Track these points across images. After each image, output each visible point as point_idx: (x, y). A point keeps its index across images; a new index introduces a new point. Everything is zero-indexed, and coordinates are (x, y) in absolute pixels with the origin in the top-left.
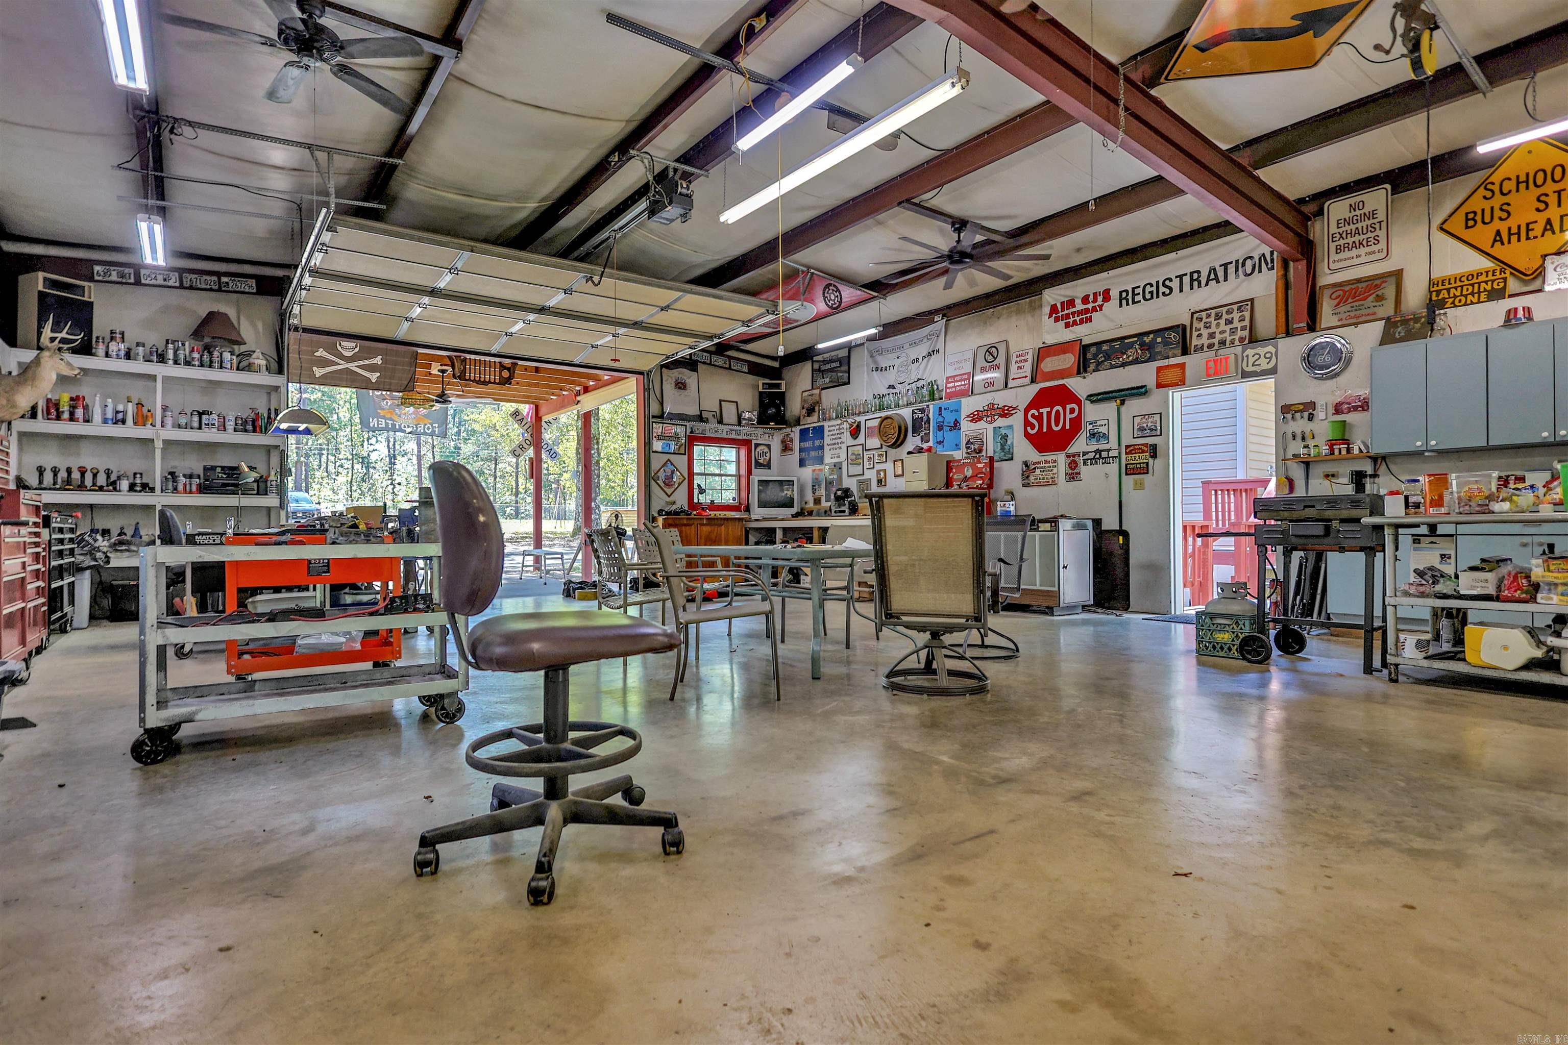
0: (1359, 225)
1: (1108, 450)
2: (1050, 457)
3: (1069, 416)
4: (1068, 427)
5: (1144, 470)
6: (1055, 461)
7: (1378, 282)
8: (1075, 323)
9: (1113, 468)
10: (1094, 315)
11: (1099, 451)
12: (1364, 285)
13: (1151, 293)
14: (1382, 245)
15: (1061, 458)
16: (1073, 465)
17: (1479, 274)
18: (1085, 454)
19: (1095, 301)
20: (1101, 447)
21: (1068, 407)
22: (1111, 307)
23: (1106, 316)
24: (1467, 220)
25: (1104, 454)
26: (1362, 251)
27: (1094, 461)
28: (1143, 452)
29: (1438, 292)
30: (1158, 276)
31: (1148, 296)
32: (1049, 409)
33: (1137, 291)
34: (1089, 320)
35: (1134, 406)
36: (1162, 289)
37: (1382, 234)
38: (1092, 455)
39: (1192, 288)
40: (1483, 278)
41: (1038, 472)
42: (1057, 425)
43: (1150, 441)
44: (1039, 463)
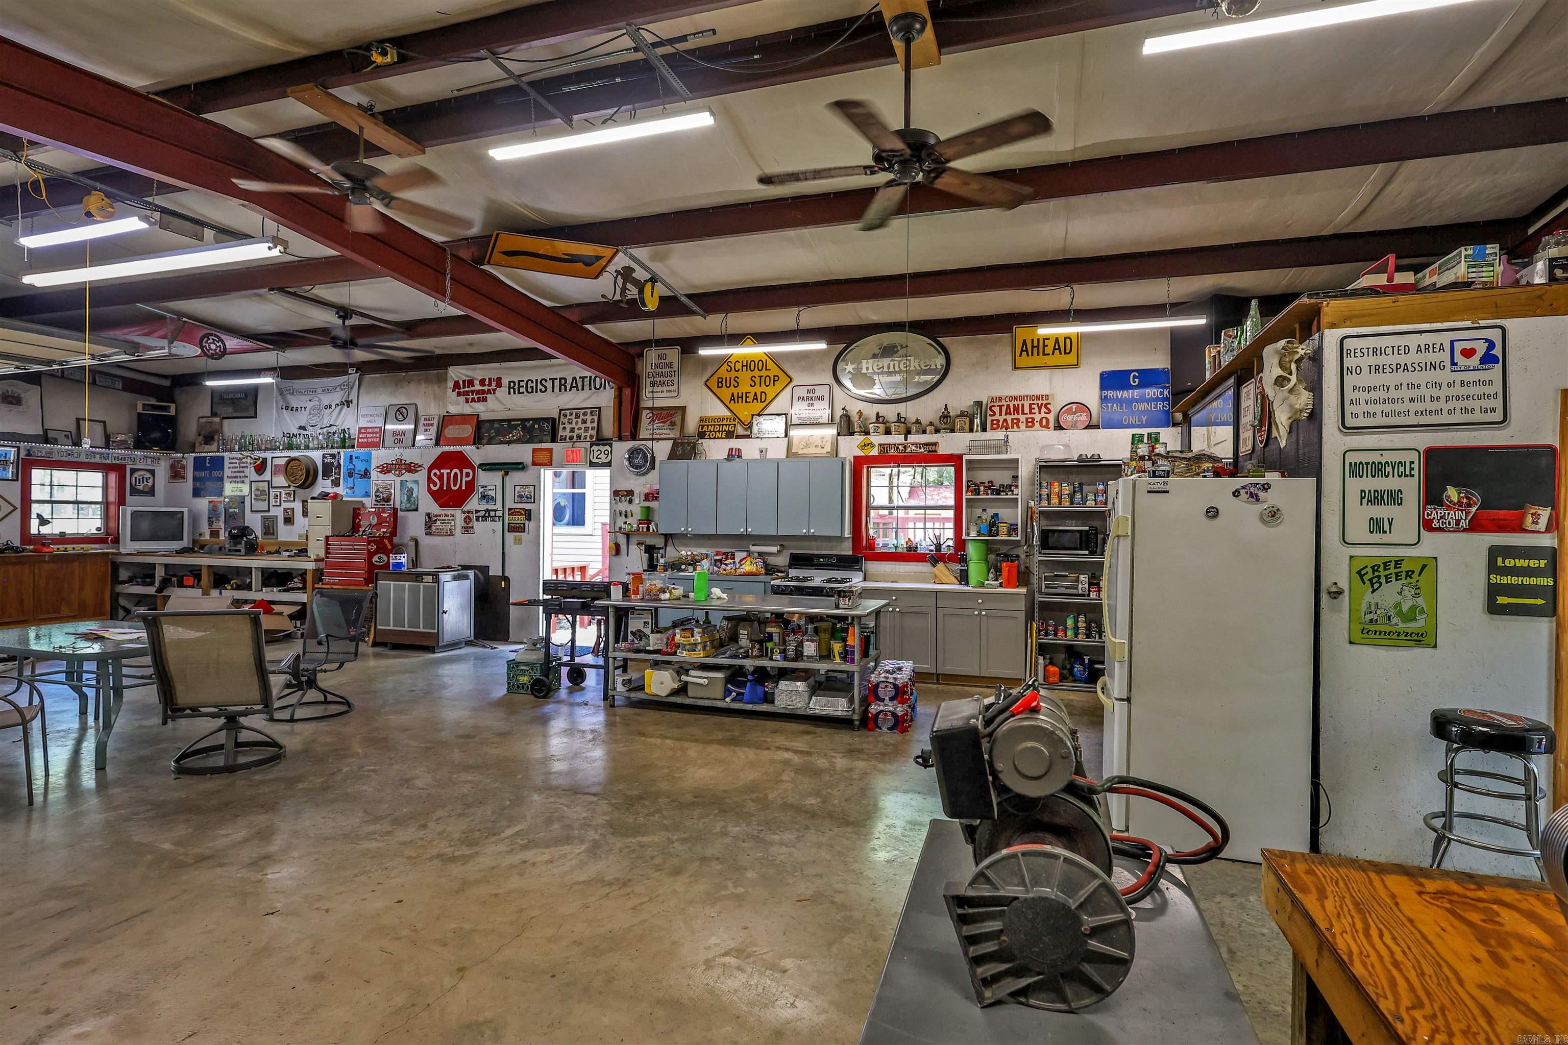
0: (663, 370)
1: (495, 511)
2: (450, 511)
3: (465, 479)
4: (464, 488)
5: (521, 529)
6: (453, 516)
7: (672, 412)
8: (473, 400)
9: (498, 525)
10: (488, 396)
11: (487, 511)
12: (665, 412)
13: (532, 387)
14: (675, 387)
15: (458, 515)
16: (468, 520)
17: (723, 419)
18: (477, 511)
19: (490, 385)
20: (490, 508)
21: (465, 471)
22: (502, 392)
23: (497, 399)
24: (719, 382)
25: (492, 514)
26: (665, 388)
27: (484, 518)
28: (521, 514)
29: (703, 426)
30: (536, 376)
31: (530, 390)
32: (449, 471)
33: (521, 384)
34: (485, 400)
35: (516, 477)
36: (540, 387)
37: (676, 379)
38: (482, 514)
39: (560, 390)
40: (725, 422)
41: (438, 523)
42: (455, 485)
43: (527, 506)
44: (440, 516)
